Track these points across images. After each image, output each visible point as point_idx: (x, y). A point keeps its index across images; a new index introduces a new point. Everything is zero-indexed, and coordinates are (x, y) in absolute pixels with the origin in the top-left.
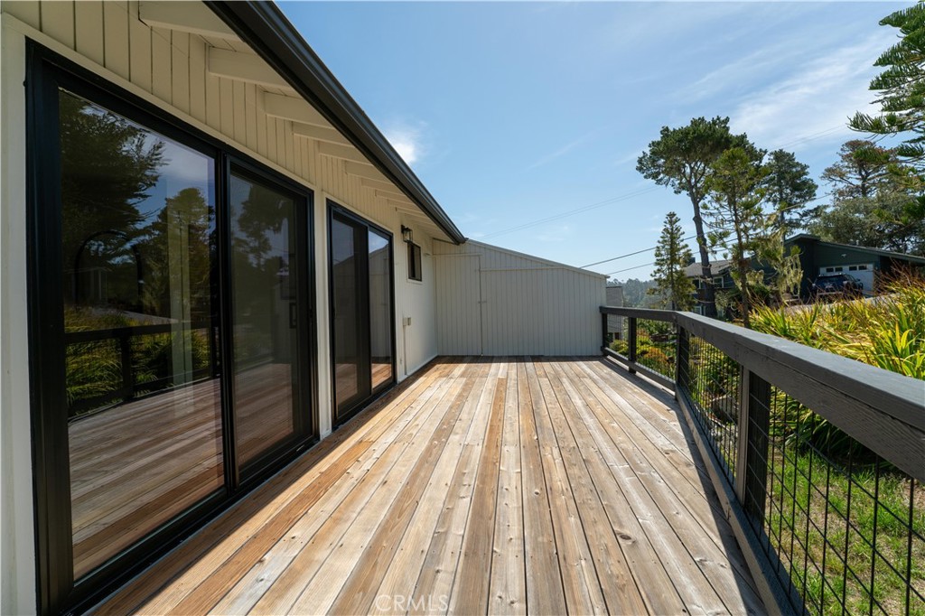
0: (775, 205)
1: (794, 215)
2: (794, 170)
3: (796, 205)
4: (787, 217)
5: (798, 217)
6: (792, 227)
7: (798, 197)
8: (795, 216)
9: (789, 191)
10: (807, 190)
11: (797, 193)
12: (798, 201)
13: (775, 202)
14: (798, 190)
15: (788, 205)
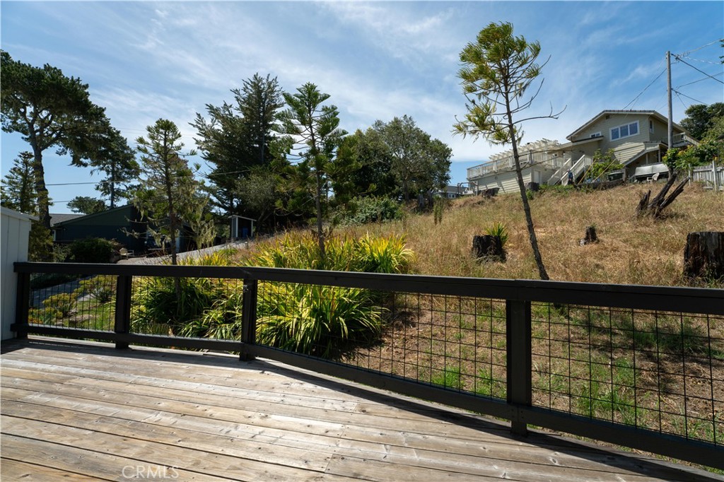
0: (108, 174)
1: (121, 186)
2: (125, 151)
3: (124, 179)
4: (116, 186)
5: (125, 188)
6: (119, 195)
7: (127, 173)
8: (123, 187)
9: (119, 167)
10: (134, 171)
11: (126, 170)
12: (126, 176)
13: (108, 172)
14: (127, 168)
15: (117, 177)
